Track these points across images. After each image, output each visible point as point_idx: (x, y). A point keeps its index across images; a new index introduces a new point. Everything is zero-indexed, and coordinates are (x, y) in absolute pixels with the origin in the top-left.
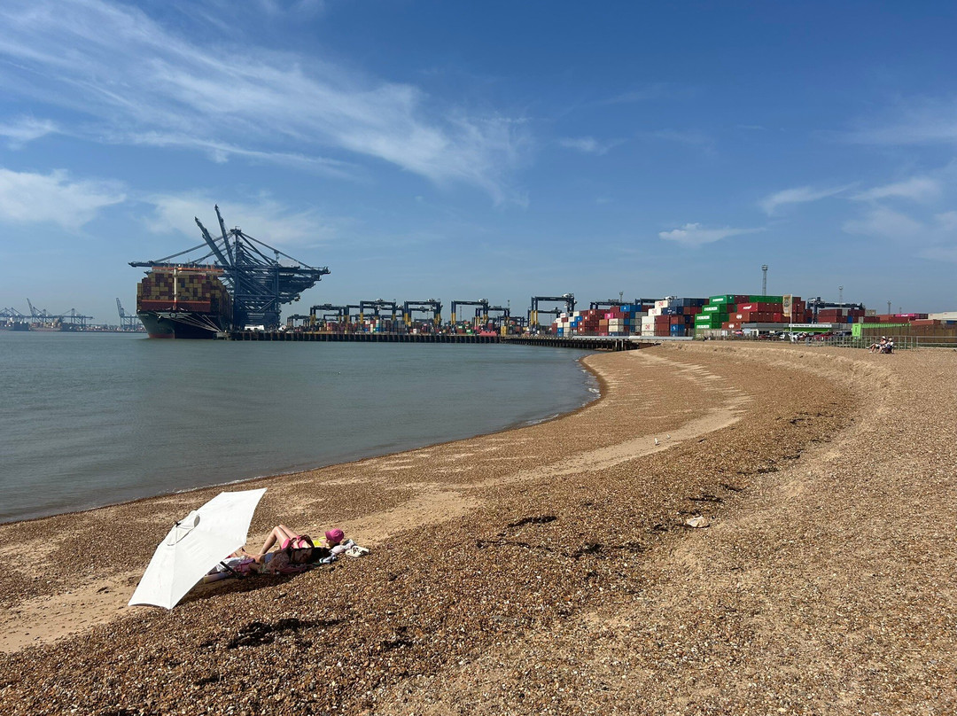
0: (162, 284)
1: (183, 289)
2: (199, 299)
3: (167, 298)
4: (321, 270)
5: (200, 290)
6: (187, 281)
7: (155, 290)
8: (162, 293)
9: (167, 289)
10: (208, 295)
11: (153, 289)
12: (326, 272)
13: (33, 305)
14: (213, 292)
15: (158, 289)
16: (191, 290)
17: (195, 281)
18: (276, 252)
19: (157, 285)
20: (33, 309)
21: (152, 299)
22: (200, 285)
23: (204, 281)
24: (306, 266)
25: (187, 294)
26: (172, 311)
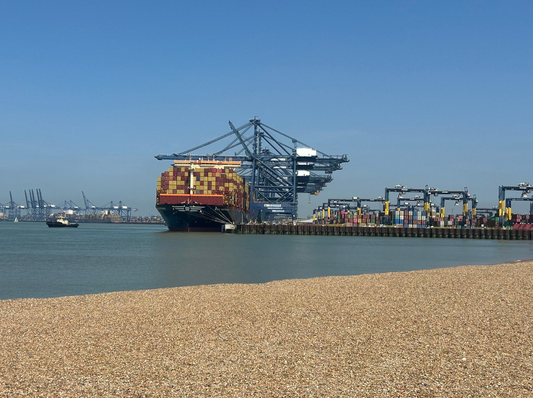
0: (179, 178)
1: (198, 183)
2: (213, 192)
3: (183, 191)
4: (340, 158)
5: (214, 183)
6: (202, 174)
7: (172, 184)
8: (179, 187)
9: (183, 183)
10: (221, 188)
11: (171, 182)
12: (344, 160)
13: (87, 198)
14: (226, 185)
15: (175, 182)
16: (206, 183)
17: (210, 174)
18: (294, 141)
19: (175, 179)
20: (86, 201)
21: (169, 193)
22: (214, 179)
23: (218, 175)
24: (324, 155)
25: (201, 188)
26: (186, 205)
